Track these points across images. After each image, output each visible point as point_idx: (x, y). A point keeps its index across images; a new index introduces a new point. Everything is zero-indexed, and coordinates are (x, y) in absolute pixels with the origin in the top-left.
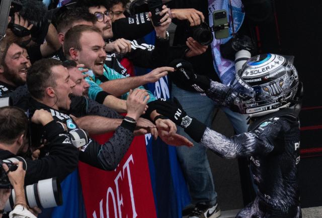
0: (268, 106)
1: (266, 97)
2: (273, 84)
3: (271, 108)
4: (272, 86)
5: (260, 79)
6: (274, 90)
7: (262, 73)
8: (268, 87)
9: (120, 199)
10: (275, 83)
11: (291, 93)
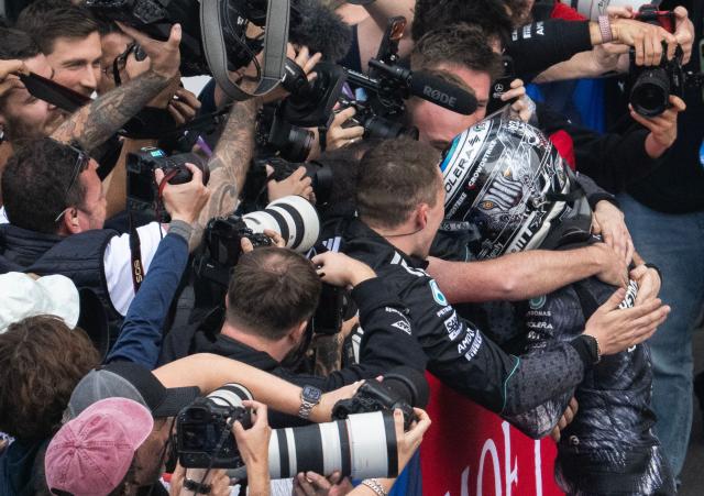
0: (521, 233)
1: (501, 218)
2: (492, 186)
3: (530, 233)
4: (492, 190)
5: (464, 195)
6: (503, 196)
7: (459, 180)
8: (487, 197)
9: (512, 469)
10: (495, 180)
11: (546, 176)
